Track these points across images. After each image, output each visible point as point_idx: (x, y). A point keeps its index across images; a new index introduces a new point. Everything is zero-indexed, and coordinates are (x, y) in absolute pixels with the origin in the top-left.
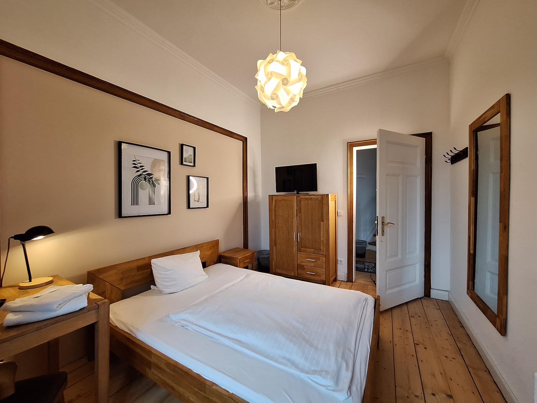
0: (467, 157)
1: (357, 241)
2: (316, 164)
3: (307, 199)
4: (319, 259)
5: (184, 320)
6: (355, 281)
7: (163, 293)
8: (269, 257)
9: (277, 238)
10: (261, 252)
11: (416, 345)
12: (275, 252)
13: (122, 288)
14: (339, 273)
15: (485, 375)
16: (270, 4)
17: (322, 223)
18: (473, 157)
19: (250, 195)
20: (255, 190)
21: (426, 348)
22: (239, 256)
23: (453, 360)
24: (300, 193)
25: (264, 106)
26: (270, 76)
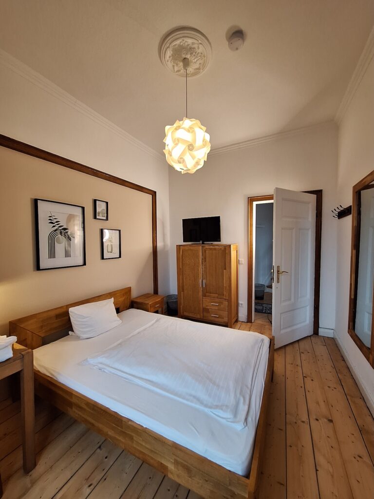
0: (351, 214)
1: (257, 285)
2: (219, 217)
3: (211, 249)
4: (222, 303)
5: (101, 363)
6: (254, 321)
7: (81, 338)
8: (177, 302)
9: (184, 284)
10: (169, 297)
11: (304, 377)
12: (182, 297)
13: (43, 335)
14: (240, 315)
15: (361, 402)
16: (177, 72)
17: (225, 271)
18: (356, 215)
19: (159, 244)
20: (164, 240)
21: (312, 380)
22: (150, 302)
23: (334, 389)
24: (205, 243)
25: (171, 168)
26: (177, 141)
